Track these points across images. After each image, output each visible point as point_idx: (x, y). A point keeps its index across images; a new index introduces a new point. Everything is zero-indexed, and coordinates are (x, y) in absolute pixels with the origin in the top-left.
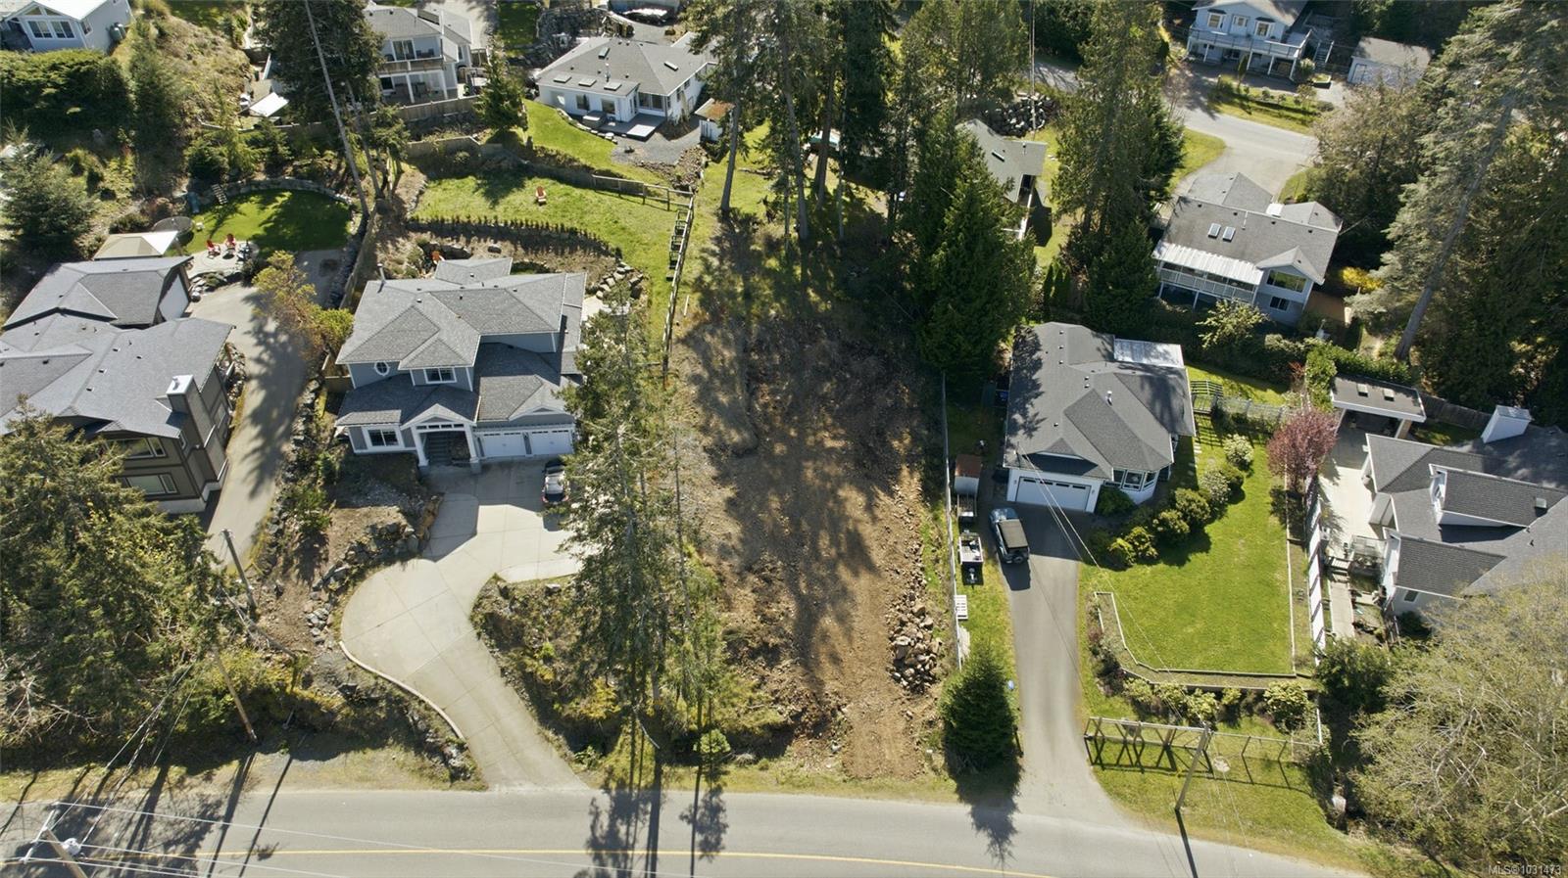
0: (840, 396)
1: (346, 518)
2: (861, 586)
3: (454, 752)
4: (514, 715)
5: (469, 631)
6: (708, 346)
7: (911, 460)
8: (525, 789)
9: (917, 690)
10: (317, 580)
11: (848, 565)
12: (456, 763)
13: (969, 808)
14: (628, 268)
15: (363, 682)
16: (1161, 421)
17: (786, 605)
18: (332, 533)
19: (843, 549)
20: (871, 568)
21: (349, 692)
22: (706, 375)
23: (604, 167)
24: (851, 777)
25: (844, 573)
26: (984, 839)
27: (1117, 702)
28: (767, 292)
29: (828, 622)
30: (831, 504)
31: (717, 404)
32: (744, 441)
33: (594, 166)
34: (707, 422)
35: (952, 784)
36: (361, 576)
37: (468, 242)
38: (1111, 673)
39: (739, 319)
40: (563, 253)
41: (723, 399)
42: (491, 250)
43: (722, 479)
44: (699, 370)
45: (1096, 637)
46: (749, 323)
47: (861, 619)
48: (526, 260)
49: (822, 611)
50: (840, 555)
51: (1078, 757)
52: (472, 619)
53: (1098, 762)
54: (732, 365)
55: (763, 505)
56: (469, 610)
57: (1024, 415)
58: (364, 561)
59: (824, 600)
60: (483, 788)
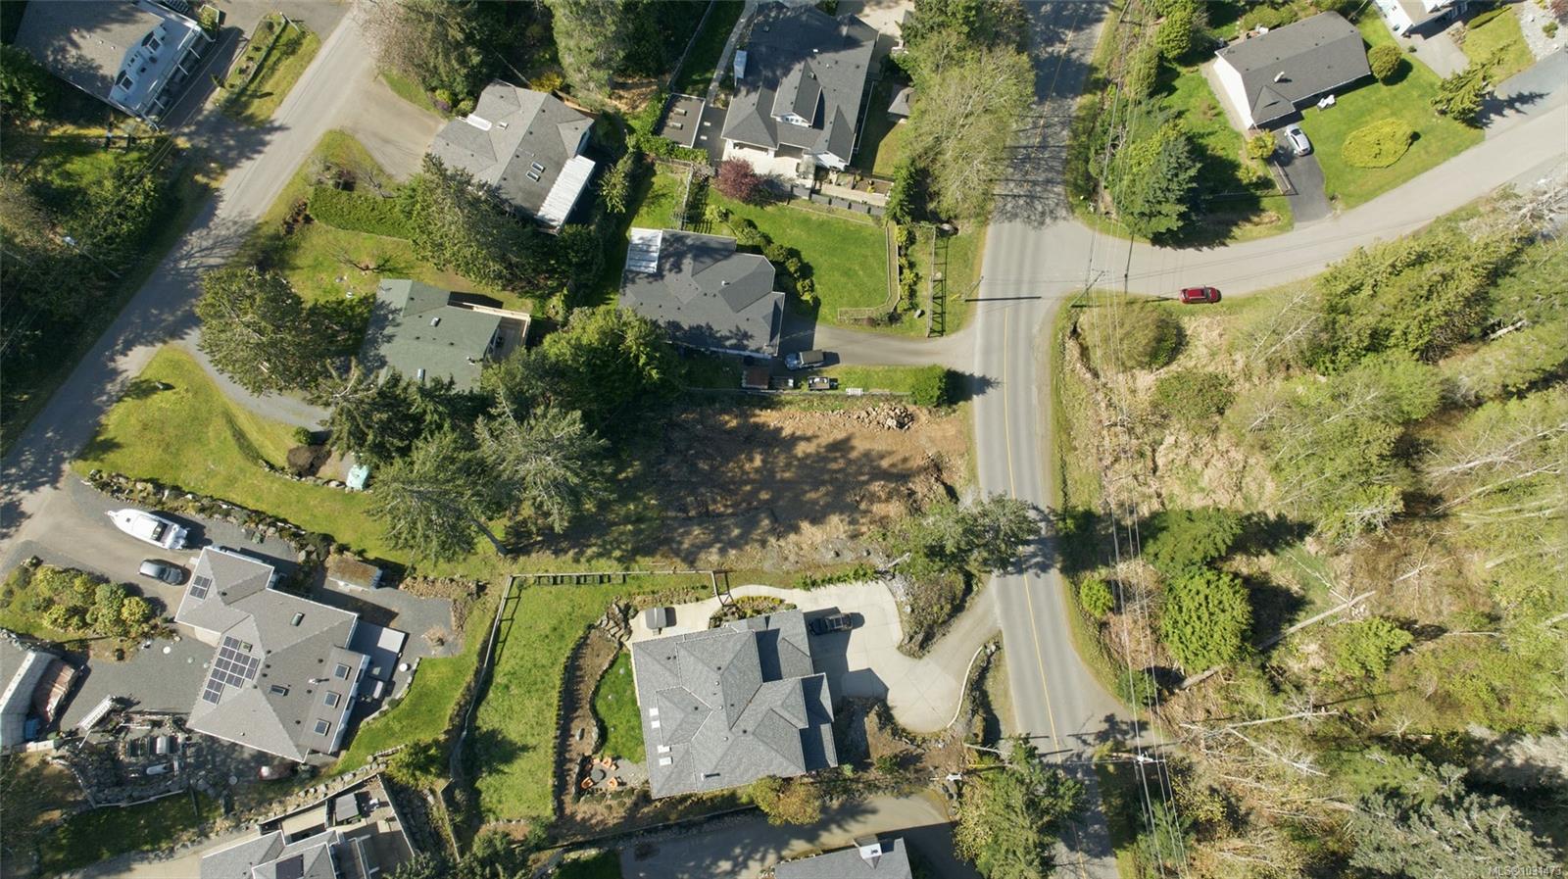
0: (709, 457)
1: (877, 749)
2: (860, 445)
3: (988, 651)
4: (964, 624)
5: (926, 659)
6: (692, 545)
7: (744, 415)
8: (997, 610)
9: (912, 418)
10: (919, 751)
11: (848, 453)
12: (993, 648)
13: (975, 396)
14: (605, 617)
15: (969, 706)
16: (726, 257)
17: (876, 487)
18: (888, 752)
19: (838, 454)
20: (848, 439)
21: (974, 712)
22: (718, 545)
23: (475, 659)
24: (968, 452)
25: (854, 455)
26: (990, 391)
27: (905, 318)
28: (632, 507)
29: (885, 464)
30: (808, 462)
31: (741, 536)
32: (767, 517)
33: (474, 668)
34: (757, 541)
35: (961, 403)
36: (904, 730)
37: (571, 760)
38: (893, 318)
39: (663, 524)
40: (581, 677)
41: (736, 532)
42: (582, 737)
43: (796, 530)
44: (714, 550)
45: (873, 322)
46: (668, 518)
47: (879, 446)
48: (588, 706)
49: (879, 467)
50: (842, 456)
51: (940, 342)
52: (920, 658)
53: (942, 333)
54: (706, 528)
55: (815, 502)
56: (917, 661)
57: (728, 338)
58: (898, 732)
59: (871, 467)
60: (1000, 632)
